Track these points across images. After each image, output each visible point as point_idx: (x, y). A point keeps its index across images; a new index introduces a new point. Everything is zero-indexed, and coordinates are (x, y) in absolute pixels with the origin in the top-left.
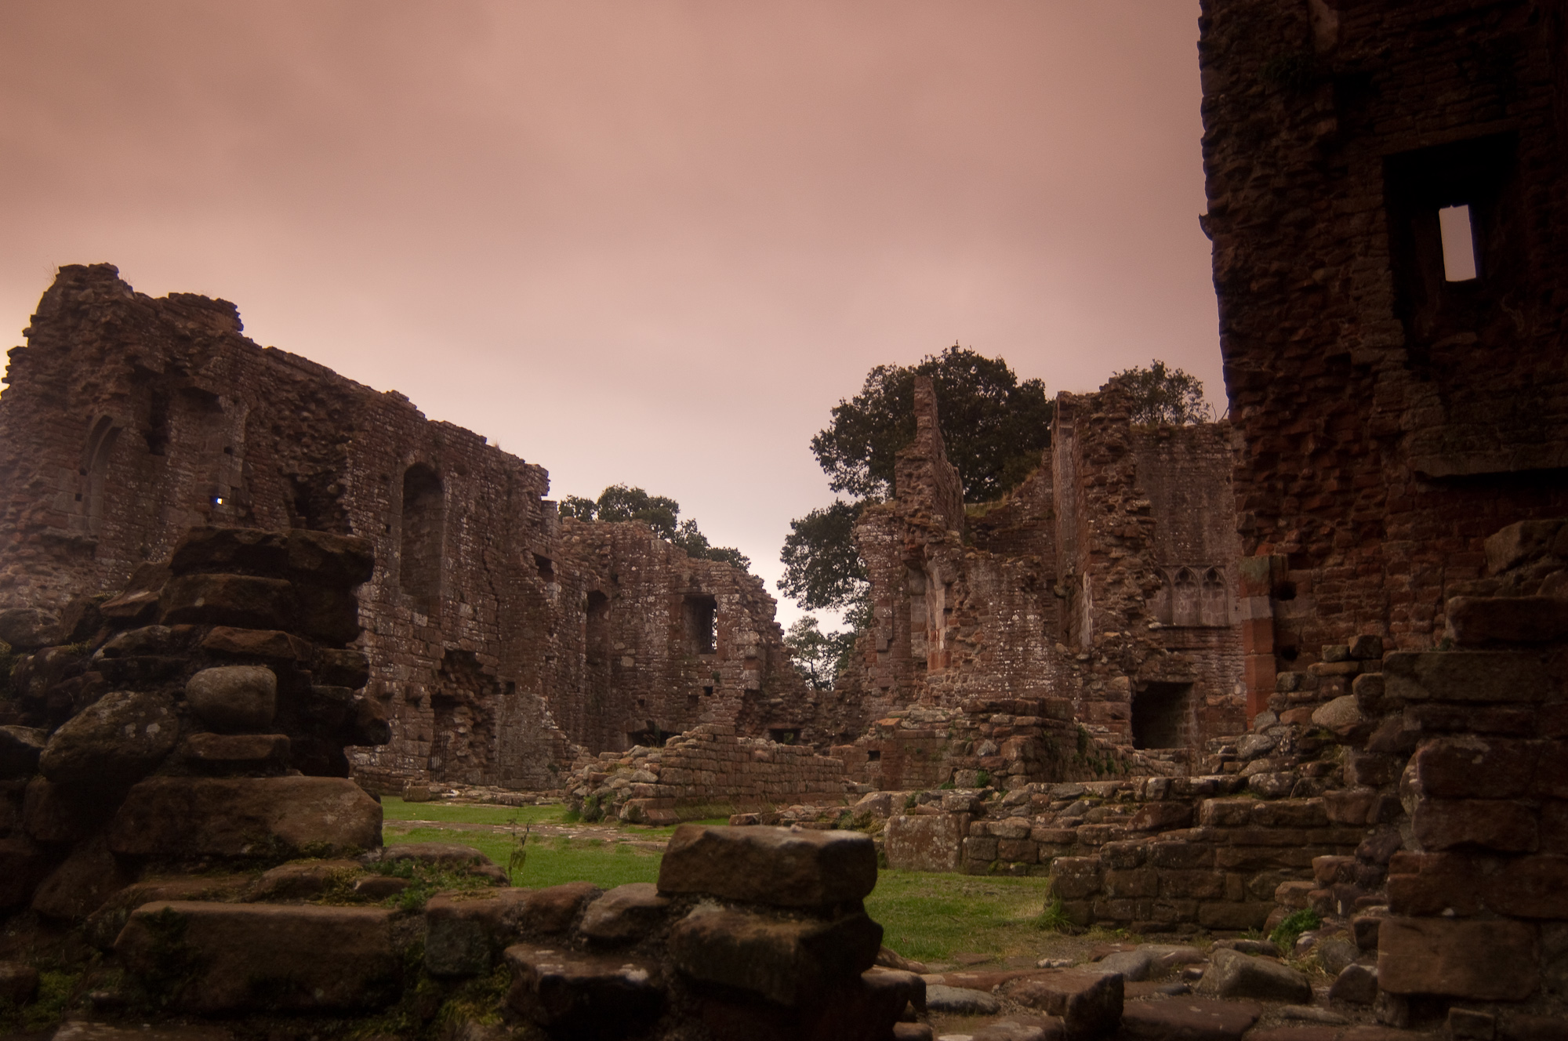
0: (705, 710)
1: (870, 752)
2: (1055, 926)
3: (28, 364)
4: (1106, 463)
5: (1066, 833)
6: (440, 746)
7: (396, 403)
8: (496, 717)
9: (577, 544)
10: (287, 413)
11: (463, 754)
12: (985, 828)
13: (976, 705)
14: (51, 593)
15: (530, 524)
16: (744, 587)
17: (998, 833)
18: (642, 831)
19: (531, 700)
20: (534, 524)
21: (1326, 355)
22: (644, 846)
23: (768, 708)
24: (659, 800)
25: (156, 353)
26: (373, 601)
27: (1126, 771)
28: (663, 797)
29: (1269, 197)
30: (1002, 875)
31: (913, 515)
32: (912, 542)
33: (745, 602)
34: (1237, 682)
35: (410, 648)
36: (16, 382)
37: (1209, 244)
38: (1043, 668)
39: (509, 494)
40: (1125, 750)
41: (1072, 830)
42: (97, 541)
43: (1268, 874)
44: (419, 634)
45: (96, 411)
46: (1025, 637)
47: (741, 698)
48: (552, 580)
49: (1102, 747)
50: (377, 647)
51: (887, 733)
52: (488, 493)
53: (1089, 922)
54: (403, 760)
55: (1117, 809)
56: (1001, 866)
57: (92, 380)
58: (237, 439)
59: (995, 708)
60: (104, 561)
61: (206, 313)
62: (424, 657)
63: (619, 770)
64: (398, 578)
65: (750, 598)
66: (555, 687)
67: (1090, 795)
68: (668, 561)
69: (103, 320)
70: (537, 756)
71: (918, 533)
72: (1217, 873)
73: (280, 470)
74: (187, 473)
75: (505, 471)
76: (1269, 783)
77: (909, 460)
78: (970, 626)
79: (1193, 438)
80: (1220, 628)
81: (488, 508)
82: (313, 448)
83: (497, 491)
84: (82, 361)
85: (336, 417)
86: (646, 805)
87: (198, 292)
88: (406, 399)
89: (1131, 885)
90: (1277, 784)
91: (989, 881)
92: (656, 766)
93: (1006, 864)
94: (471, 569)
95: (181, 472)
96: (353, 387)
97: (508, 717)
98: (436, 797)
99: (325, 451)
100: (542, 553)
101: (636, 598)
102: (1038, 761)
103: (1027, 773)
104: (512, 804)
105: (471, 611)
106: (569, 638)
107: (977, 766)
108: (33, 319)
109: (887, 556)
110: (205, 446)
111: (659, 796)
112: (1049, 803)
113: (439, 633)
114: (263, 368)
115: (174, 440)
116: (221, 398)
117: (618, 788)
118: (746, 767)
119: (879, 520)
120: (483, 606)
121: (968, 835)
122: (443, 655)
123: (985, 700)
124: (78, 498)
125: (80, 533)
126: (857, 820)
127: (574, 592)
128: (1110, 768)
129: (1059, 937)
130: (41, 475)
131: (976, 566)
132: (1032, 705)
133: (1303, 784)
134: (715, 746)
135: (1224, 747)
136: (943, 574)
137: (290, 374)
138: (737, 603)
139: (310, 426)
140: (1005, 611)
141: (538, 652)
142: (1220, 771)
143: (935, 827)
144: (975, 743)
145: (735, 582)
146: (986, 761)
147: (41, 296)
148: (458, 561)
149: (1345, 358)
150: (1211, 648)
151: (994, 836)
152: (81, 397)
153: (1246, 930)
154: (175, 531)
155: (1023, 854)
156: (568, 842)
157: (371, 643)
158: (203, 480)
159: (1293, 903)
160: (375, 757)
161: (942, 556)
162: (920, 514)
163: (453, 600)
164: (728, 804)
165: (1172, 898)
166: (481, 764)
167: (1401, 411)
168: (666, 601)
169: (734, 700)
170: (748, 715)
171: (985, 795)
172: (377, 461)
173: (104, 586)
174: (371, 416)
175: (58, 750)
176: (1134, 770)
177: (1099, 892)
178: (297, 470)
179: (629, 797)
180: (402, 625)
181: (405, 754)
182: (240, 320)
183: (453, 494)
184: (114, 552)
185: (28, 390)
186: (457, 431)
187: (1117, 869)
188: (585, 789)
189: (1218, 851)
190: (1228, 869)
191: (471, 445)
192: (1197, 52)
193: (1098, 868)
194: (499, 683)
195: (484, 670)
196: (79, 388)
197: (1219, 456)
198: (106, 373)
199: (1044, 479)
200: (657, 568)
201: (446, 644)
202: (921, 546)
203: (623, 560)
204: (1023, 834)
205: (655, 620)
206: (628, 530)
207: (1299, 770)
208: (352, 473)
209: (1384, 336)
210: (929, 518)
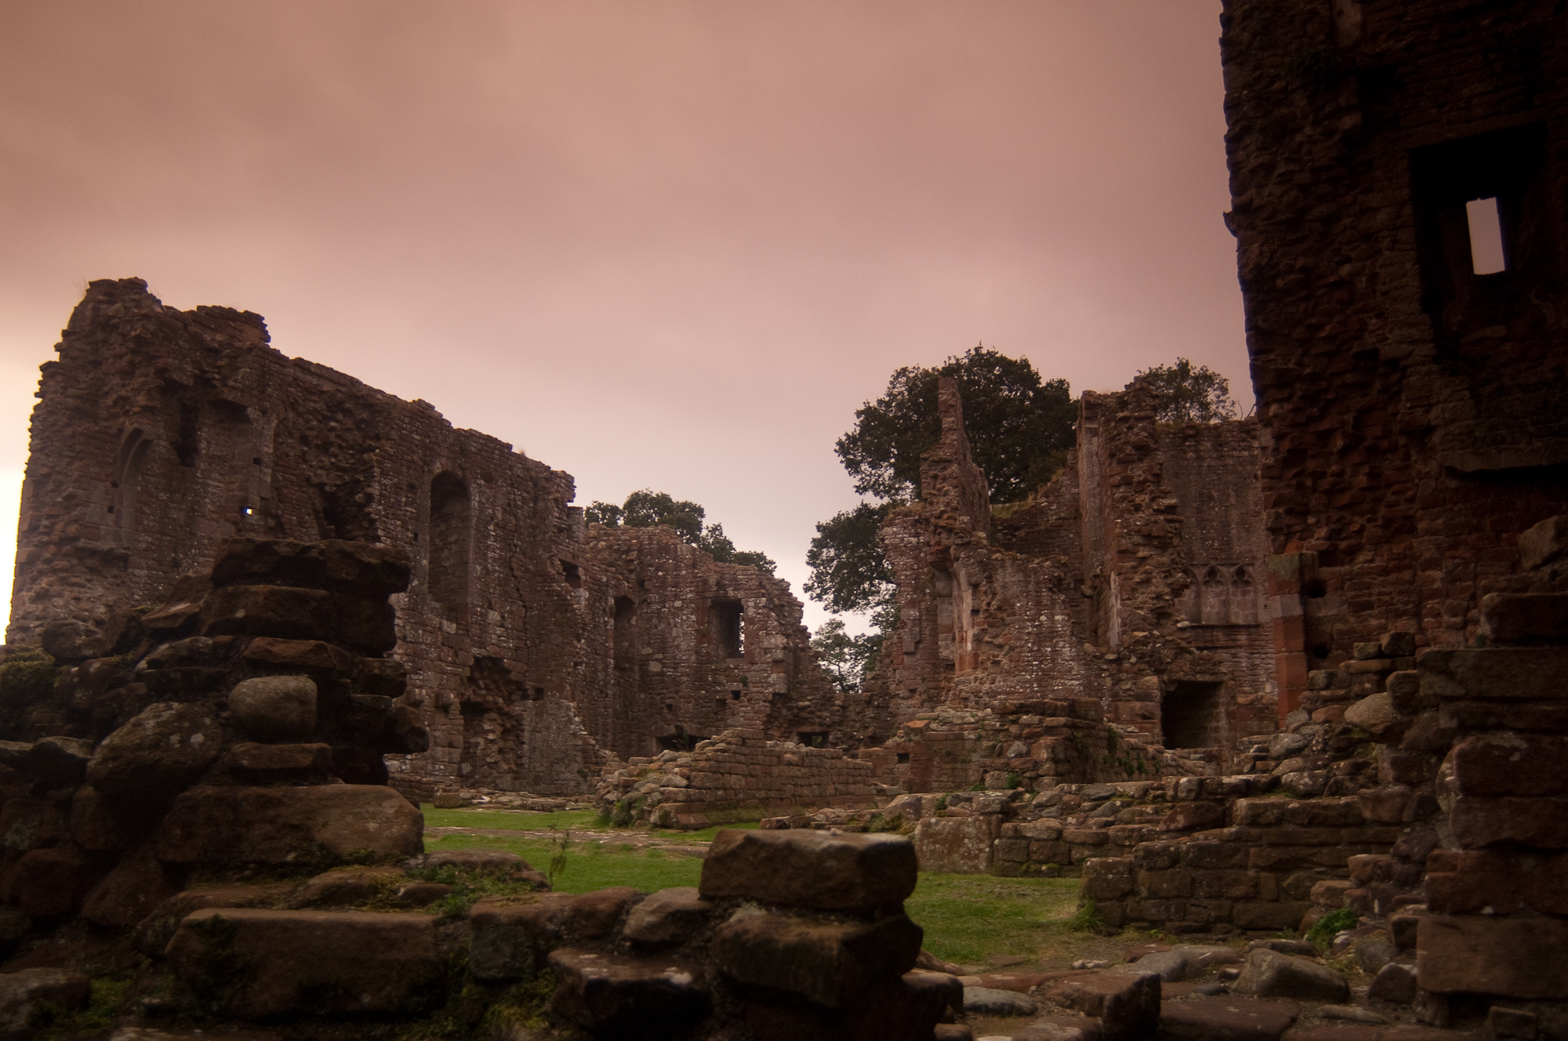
0: (733, 714)
1: (899, 755)
2: (1088, 927)
3: (59, 378)
4: (1133, 462)
5: (1095, 833)
6: (469, 753)
7: (423, 412)
8: (525, 723)
9: (603, 549)
10: (315, 423)
11: (493, 761)
12: (1016, 830)
13: (1005, 707)
14: (85, 605)
15: (556, 531)
16: (770, 591)
17: (1029, 835)
18: (672, 835)
19: (560, 706)
20: (561, 530)
21: (1354, 350)
22: (675, 851)
23: (795, 711)
24: (689, 805)
25: (186, 366)
26: (402, 609)
27: (1157, 771)
28: (693, 801)
29: (1293, 193)
30: (1034, 877)
31: (939, 517)
32: (938, 543)
33: (772, 606)
34: (1267, 681)
35: (439, 656)
36: (48, 396)
37: (1233, 242)
38: (1072, 669)
39: (535, 500)
40: (1156, 750)
41: (1104, 830)
42: (130, 553)
43: (1302, 874)
44: (448, 641)
45: (127, 424)
46: (1053, 638)
47: (770, 702)
48: (579, 587)
49: (1133, 748)
50: (407, 655)
51: (916, 735)
52: (515, 500)
53: (1122, 924)
54: (434, 767)
55: (1149, 809)
56: (1033, 867)
57: (123, 393)
58: (266, 449)
59: (1025, 709)
60: (137, 572)
61: (233, 325)
62: (453, 664)
63: (649, 775)
64: (426, 585)
65: (776, 601)
66: (583, 693)
67: (1121, 796)
68: (694, 566)
69: (133, 334)
70: (566, 762)
71: (944, 535)
72: (1251, 873)
73: (308, 480)
74: (217, 484)
75: (531, 478)
76: (1302, 782)
77: (934, 461)
78: (998, 627)
79: (1219, 435)
80: (1249, 627)
81: (515, 515)
82: (341, 457)
83: (523, 498)
84: (113, 375)
85: (363, 426)
86: (676, 810)
87: (226, 305)
88: (432, 407)
89: (1165, 886)
90: (1310, 782)
91: (1021, 883)
92: (685, 770)
93: (1039, 866)
94: (499, 577)
95: (211, 483)
96: (379, 396)
97: (537, 723)
98: (467, 803)
99: (352, 461)
100: (569, 559)
101: (663, 603)
102: (1069, 761)
103: (1057, 774)
104: (542, 810)
105: (499, 618)
106: (596, 643)
107: (1007, 767)
108: (65, 334)
109: (913, 558)
110: (234, 457)
111: (689, 800)
112: (1080, 804)
113: (467, 640)
114: (291, 378)
115: (204, 452)
116: (249, 409)
117: (648, 793)
118: (775, 771)
119: (905, 522)
120: (511, 612)
121: (999, 837)
122: (472, 662)
123: (1014, 701)
124: (111, 510)
125: (113, 545)
126: (887, 823)
127: (601, 598)
128: (1140, 769)
129: (1093, 938)
130: (74, 488)
131: (1003, 567)
132: (1062, 705)
133: (1336, 782)
134: (744, 750)
135: (1256, 746)
136: (969, 575)
137: (318, 385)
138: (764, 607)
139: (337, 436)
140: (1033, 612)
141: (566, 658)
142: (1252, 770)
143: (966, 829)
144: (1005, 745)
145: (761, 586)
146: (1016, 763)
147: (72, 311)
148: (485, 568)
149: (1373, 353)
150: (1241, 647)
151: (1025, 838)
152: (112, 411)
153: (1281, 930)
154: (206, 541)
155: (1054, 855)
156: (599, 847)
157: (401, 651)
158: (233, 490)
159: (1329, 902)
160: (405, 764)
161: (969, 557)
162: (946, 516)
163: (481, 607)
164: (758, 808)
165: (1206, 898)
166: (511, 771)
167: (1431, 406)
168: (693, 606)
169: (762, 703)
170: (776, 718)
171: (1016, 797)
172: (404, 469)
173: (136, 597)
174: (398, 425)
175: (105, 760)
176: (1164, 770)
177: (1133, 892)
178: (325, 479)
179: (660, 802)
180: (431, 632)
181: (435, 761)
182: (267, 332)
183: (480, 502)
184: (147, 564)
185: (59, 404)
186: (483, 439)
187: (1150, 869)
188: (616, 794)
189: (1252, 850)
190: (1263, 869)
191: (497, 452)
192: (1218, 49)
193: (1131, 869)
194: (527, 690)
195: (513, 676)
196: (110, 402)
197: (1246, 453)
198: (136, 386)
199: (1070, 479)
200: (684, 572)
201: (475, 651)
202: (948, 548)
203: (649, 566)
204: (1054, 836)
205: (682, 624)
206: (654, 535)
207: (1332, 768)
208: (379, 482)
209: (1412, 331)
210: (955, 520)
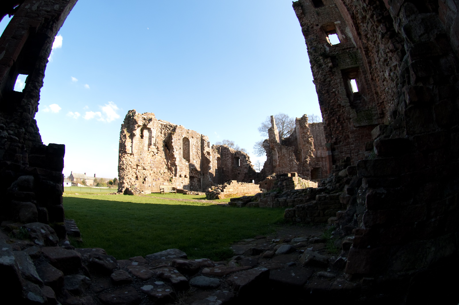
0: (238, 177)
1: (265, 183)
3: (124, 126)
4: (304, 129)
5: (293, 200)
6: (192, 185)
8: (201, 179)
11: (196, 186)
12: (277, 199)
15: (205, 146)
17: (280, 201)
19: (207, 176)
21: (337, 105)
23: (249, 176)
26: (178, 161)
27: (308, 185)
28: (222, 194)
29: (323, 76)
31: (272, 140)
32: (272, 145)
35: (186, 168)
37: (315, 86)
39: (201, 141)
41: (294, 199)
44: (187, 166)
47: (245, 174)
48: (210, 156)
50: (180, 168)
51: (268, 179)
52: (198, 141)
55: (303, 194)
56: (280, 207)
59: (281, 175)
61: (149, 115)
62: (188, 170)
64: (183, 156)
67: (298, 192)
71: (273, 143)
72: (318, 211)
73: (162, 140)
76: (331, 188)
77: (270, 130)
78: (282, 159)
81: (198, 144)
89: (301, 214)
92: (221, 188)
93: (282, 207)
94: (196, 155)
95: (146, 141)
97: (203, 180)
100: (208, 151)
101: (225, 158)
102: (290, 185)
103: (287, 188)
105: (196, 162)
106: (214, 165)
112: (290, 194)
113: (190, 166)
114: (159, 123)
115: (145, 136)
117: (214, 193)
118: (239, 188)
119: (267, 142)
120: (198, 161)
121: (274, 201)
122: (191, 169)
125: (131, 152)
126: (254, 198)
127: (214, 157)
128: (305, 185)
131: (283, 149)
134: (233, 184)
135: (323, 181)
136: (277, 150)
138: (243, 158)
140: (288, 156)
141: (208, 168)
142: (322, 186)
143: (268, 200)
144: (277, 182)
145: (242, 154)
147: (125, 116)
148: (193, 153)
149: (340, 105)
150: (323, 161)
151: (279, 201)
152: (130, 131)
155: (285, 204)
161: (277, 147)
163: (193, 160)
166: (199, 188)
167: (350, 114)
168: (230, 158)
169: (243, 174)
170: (246, 177)
172: (178, 137)
176: (310, 184)
177: (294, 216)
179: (215, 195)
180: (183, 164)
183: (192, 142)
184: (137, 155)
187: (298, 211)
188: (208, 193)
189: (319, 206)
190: (321, 210)
191: (194, 133)
193: (294, 211)
194: (201, 174)
195: (199, 171)
199: (295, 133)
200: (229, 152)
201: (192, 167)
203: (223, 151)
205: (229, 161)
207: (336, 185)
208: (174, 139)
209: (346, 101)
